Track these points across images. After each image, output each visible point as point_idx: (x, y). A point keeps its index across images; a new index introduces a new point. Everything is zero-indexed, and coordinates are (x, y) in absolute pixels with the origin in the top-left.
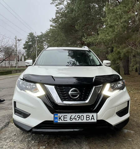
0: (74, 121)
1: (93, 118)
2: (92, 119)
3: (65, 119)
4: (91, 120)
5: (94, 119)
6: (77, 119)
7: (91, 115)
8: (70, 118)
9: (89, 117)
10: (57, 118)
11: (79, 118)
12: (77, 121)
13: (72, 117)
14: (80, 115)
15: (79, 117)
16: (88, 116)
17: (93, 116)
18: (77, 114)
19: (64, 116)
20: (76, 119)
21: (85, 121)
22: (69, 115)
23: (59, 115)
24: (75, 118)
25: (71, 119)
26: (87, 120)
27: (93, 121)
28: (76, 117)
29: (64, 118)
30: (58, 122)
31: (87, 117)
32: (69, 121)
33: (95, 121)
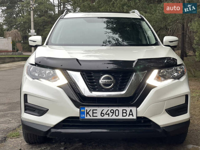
0: (106, 117)
1: (131, 114)
4: (129, 116)
6: (111, 114)
7: (128, 109)
8: (101, 113)
9: (126, 113)
10: (83, 113)
11: (113, 113)
12: (110, 118)
13: (104, 112)
14: (115, 109)
15: (112, 111)
16: (124, 111)
17: (131, 110)
18: (110, 108)
19: (93, 110)
20: (109, 114)
21: (120, 117)
22: (99, 109)
23: (86, 108)
24: (107, 113)
25: (103, 115)
26: (123, 116)
27: (131, 117)
28: (109, 112)
29: (93, 113)
30: (86, 118)
31: (123, 113)
32: (99, 117)
33: (135, 117)
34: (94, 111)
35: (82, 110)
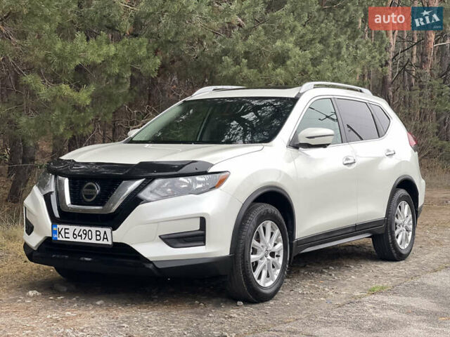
0: (78, 239)
2: (104, 238)
3: (67, 235)
4: (103, 240)
5: (107, 238)
6: (83, 236)
7: (102, 230)
8: (74, 234)
9: (99, 235)
11: (86, 234)
12: (83, 241)
13: (76, 233)
14: (87, 229)
15: (85, 232)
16: (98, 233)
17: (105, 233)
18: (83, 228)
19: (65, 229)
20: (81, 236)
21: (93, 241)
22: (71, 228)
23: (58, 226)
25: (75, 236)
26: (97, 240)
27: (105, 242)
28: (81, 233)
29: (65, 233)
30: (58, 239)
31: (97, 235)
32: (72, 239)
33: (110, 243)
34: (66, 231)
35: (55, 229)
